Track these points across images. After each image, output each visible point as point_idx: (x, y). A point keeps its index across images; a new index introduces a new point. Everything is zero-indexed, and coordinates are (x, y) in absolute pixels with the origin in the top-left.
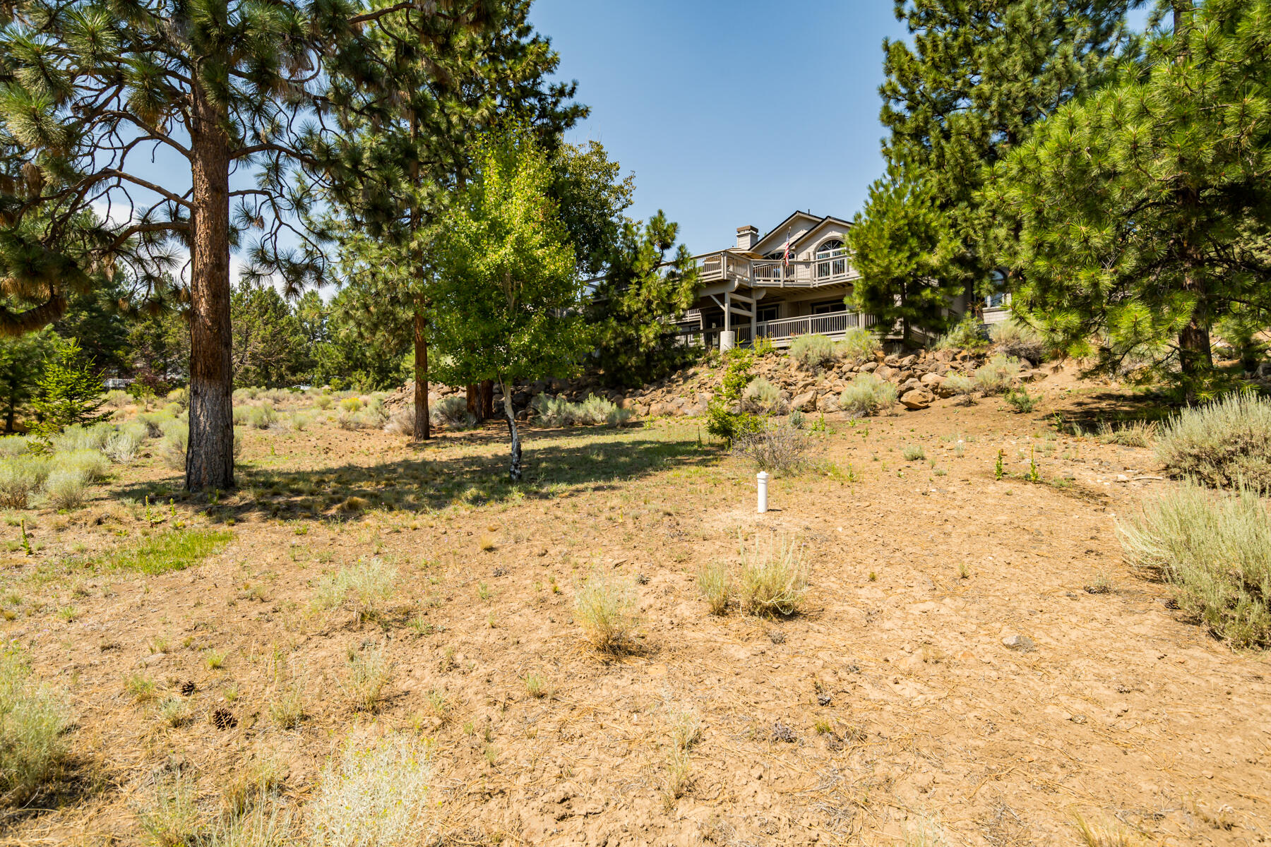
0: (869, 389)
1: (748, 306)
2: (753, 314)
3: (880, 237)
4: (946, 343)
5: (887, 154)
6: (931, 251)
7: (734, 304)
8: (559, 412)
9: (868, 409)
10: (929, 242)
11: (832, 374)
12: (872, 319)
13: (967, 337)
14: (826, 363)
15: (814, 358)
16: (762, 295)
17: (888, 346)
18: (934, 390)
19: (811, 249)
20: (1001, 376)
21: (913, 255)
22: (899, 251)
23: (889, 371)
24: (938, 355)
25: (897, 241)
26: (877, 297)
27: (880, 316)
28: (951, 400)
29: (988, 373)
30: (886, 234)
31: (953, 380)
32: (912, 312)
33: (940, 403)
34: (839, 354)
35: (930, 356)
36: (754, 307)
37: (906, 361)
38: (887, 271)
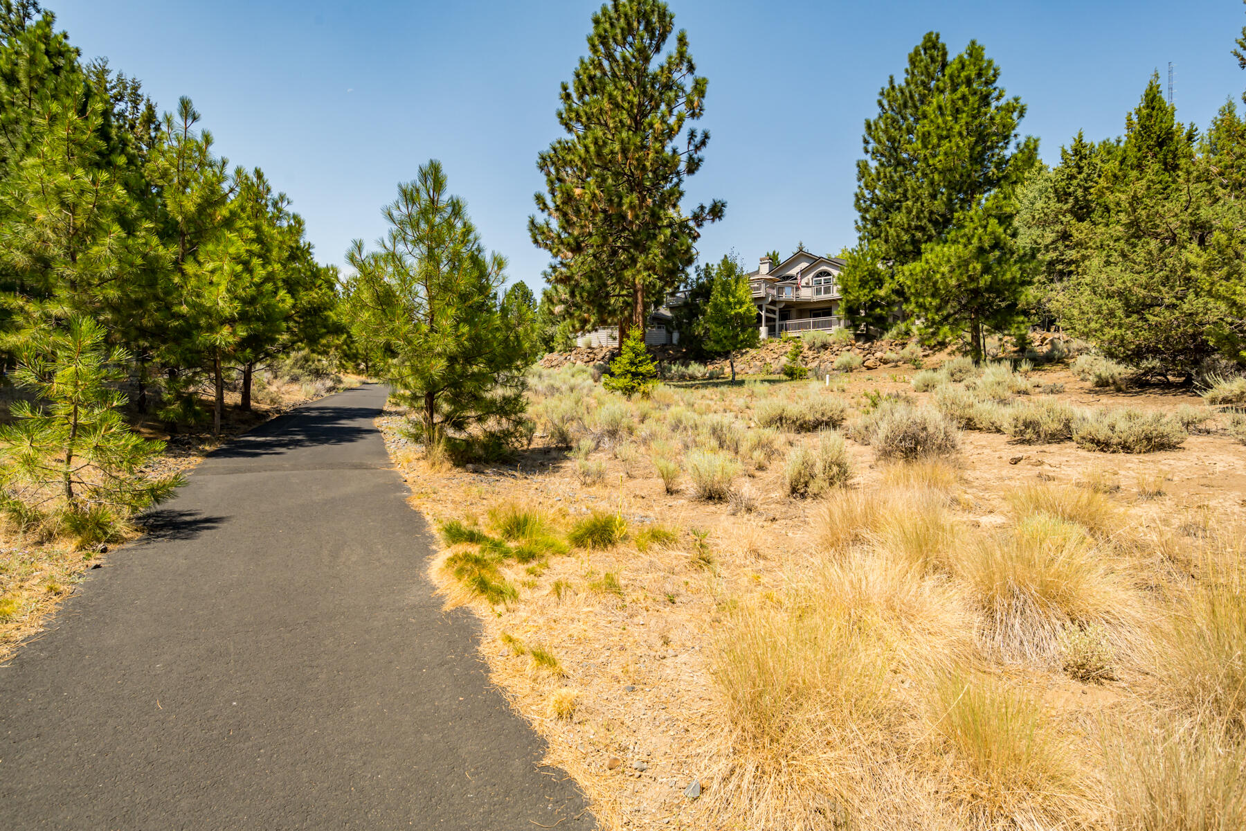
0: (848, 359)
1: (774, 312)
2: (777, 316)
3: (854, 281)
4: (887, 336)
5: (858, 229)
6: (880, 288)
7: (767, 311)
8: (678, 371)
9: (848, 369)
10: (880, 283)
11: (828, 352)
12: (849, 322)
13: (898, 334)
14: (825, 346)
15: (818, 344)
16: (782, 306)
17: (858, 337)
18: (880, 360)
19: (810, 276)
20: (913, 354)
21: (871, 290)
22: (864, 288)
23: (858, 351)
24: (883, 343)
25: (863, 283)
26: (851, 312)
27: (853, 322)
28: (889, 365)
29: (906, 352)
30: (857, 278)
31: (890, 355)
32: (870, 320)
33: (883, 366)
34: (831, 341)
35: (879, 344)
36: (777, 313)
37: (867, 346)
38: (858, 299)
